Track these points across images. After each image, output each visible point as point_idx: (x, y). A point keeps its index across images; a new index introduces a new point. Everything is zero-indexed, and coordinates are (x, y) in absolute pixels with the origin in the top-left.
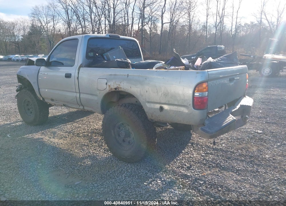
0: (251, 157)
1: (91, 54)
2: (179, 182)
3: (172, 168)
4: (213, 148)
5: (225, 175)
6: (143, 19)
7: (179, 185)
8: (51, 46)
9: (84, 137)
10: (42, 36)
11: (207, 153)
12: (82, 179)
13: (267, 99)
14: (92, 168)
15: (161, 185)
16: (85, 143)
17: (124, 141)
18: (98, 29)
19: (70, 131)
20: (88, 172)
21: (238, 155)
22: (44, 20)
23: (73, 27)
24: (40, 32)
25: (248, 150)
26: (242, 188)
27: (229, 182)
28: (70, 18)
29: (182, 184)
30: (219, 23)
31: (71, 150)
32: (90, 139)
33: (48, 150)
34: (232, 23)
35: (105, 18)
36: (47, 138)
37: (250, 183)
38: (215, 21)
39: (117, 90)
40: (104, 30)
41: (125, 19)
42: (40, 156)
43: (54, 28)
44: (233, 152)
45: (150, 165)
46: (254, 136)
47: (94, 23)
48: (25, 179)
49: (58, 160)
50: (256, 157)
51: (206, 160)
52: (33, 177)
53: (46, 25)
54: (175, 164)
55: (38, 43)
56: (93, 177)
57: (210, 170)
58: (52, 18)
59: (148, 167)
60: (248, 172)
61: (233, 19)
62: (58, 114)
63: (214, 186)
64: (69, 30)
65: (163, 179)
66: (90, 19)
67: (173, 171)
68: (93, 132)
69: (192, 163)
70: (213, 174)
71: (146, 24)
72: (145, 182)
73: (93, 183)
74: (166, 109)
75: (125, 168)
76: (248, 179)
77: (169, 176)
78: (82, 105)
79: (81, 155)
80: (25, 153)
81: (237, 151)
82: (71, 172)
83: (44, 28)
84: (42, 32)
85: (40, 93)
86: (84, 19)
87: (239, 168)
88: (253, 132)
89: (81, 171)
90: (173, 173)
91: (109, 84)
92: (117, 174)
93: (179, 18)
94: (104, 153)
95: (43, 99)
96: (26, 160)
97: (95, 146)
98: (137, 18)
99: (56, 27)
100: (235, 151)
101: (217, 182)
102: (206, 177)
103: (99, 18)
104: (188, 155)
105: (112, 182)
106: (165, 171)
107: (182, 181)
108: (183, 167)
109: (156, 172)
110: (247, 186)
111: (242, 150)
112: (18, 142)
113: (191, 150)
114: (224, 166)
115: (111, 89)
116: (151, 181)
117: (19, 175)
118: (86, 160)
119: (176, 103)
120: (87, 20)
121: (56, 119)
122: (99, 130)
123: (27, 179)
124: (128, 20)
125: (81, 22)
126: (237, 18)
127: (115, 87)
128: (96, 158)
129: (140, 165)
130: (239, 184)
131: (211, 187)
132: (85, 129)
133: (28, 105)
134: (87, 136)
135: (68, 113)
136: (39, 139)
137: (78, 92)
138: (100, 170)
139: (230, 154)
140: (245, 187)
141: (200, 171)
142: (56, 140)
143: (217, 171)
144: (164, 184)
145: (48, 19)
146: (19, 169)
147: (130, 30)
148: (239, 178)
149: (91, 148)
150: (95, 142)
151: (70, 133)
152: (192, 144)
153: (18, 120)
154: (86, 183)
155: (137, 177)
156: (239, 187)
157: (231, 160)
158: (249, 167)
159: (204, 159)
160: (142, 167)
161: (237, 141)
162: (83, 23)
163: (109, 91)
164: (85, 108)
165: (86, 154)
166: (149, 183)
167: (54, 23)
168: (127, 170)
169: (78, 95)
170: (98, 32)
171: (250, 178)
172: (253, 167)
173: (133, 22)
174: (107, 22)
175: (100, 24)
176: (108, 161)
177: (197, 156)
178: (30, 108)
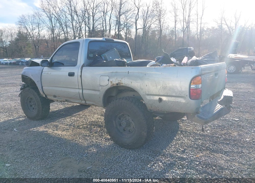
0: (234, 141)
1: (91, 55)
2: (178, 163)
3: (169, 152)
4: (200, 135)
5: (216, 156)
6: (119, 25)
7: (179, 166)
8: (36, 50)
9: (84, 129)
10: (28, 41)
11: (196, 139)
12: (92, 165)
13: (236, 92)
14: (98, 155)
15: (163, 167)
16: (87, 134)
17: (124, 130)
18: (79, 34)
19: (71, 124)
20: (96, 158)
21: (223, 139)
22: (29, 27)
23: (56, 33)
24: (26, 38)
25: (230, 135)
26: (233, 166)
27: (221, 162)
28: (53, 26)
29: (180, 165)
30: (186, 28)
31: (76, 141)
32: (90, 130)
33: (55, 141)
34: (197, 28)
35: (86, 25)
36: (50, 130)
37: (238, 162)
38: (183, 27)
39: (119, 85)
40: (84, 35)
41: (103, 25)
42: (49, 146)
43: (39, 34)
44: (218, 137)
45: (149, 150)
46: (232, 123)
47: (75, 29)
48: (40, 166)
49: (66, 149)
50: (238, 141)
51: (197, 145)
52: (47, 164)
53: (32, 31)
54: (171, 149)
55: (25, 48)
56: (101, 162)
57: (202, 153)
58: (37, 25)
59: (147, 152)
60: (235, 153)
61: (198, 25)
62: (55, 110)
63: (208, 166)
64: (52, 36)
65: (163, 162)
66: (71, 26)
67: (170, 155)
68: (92, 125)
69: (185, 147)
70: (205, 156)
71: (122, 30)
72: (148, 164)
73: (103, 167)
74: (165, 100)
75: (128, 154)
76: (235, 158)
77: (168, 159)
78: (84, 100)
79: (86, 144)
80: (34, 144)
81: (221, 136)
82: (81, 159)
83: (30, 34)
84: (28, 38)
85: (43, 90)
86: (66, 26)
87: (226, 150)
88: (231, 120)
89: (89, 157)
90: (171, 156)
91: (111, 80)
92: (122, 159)
93: (151, 24)
94: (106, 142)
95: (46, 96)
96: (37, 150)
97: (96, 136)
98: (114, 25)
99: (41, 33)
100: (220, 136)
101: (210, 162)
102: (200, 159)
103: (80, 25)
104: (180, 141)
105: (119, 165)
106: (164, 155)
107: (180, 162)
108: (178, 151)
109: (155, 156)
110: (237, 164)
111: (225, 135)
112: (25, 135)
113: (181, 137)
114: (213, 148)
115: (113, 84)
116: (154, 164)
117: (34, 163)
118: (91, 148)
119: (174, 94)
120: (69, 27)
121: (55, 114)
122: (97, 122)
123: (42, 166)
124: (106, 26)
125: (64, 28)
126: (201, 24)
127: (116, 83)
128: (99, 146)
129: (140, 151)
130: (229, 163)
131: (206, 167)
132: (83, 122)
133: (30, 102)
134: (86, 128)
135: (65, 108)
136: (43, 131)
137: (80, 89)
138: (106, 156)
139: (216, 139)
140: (235, 166)
141: (194, 154)
142: (60, 132)
143: (208, 153)
144: (166, 166)
145: (34, 27)
146: (33, 158)
147: (108, 35)
148: (228, 158)
149: (93, 138)
150: (95, 133)
151: (70, 125)
152: (182, 132)
153: (20, 116)
154: (97, 167)
155: (140, 161)
156: (230, 166)
157: (218, 144)
158: (235, 149)
159: (195, 144)
160: (142, 152)
161: (219, 128)
162: (66, 29)
163: (111, 86)
164: (87, 102)
165: (90, 143)
166: (152, 166)
167: (39, 30)
168: (130, 156)
169: (81, 91)
170: (79, 37)
171: (237, 158)
172: (238, 149)
173: (110, 28)
174: (87, 29)
175: (81, 30)
176: (111, 148)
177: (188, 142)
178: (33, 105)
